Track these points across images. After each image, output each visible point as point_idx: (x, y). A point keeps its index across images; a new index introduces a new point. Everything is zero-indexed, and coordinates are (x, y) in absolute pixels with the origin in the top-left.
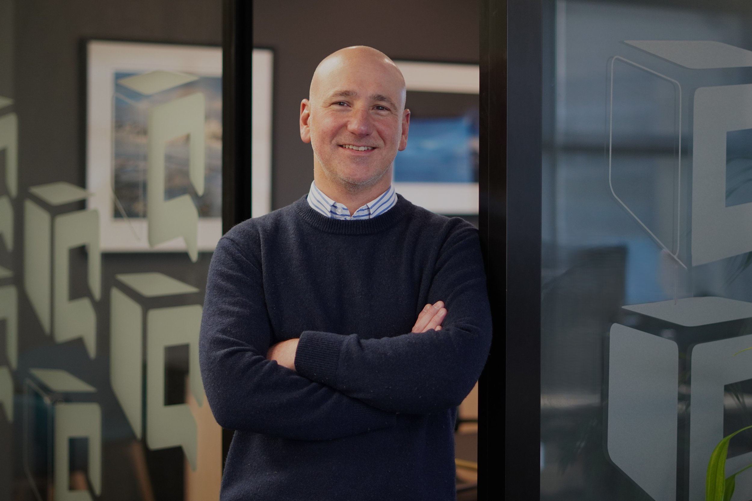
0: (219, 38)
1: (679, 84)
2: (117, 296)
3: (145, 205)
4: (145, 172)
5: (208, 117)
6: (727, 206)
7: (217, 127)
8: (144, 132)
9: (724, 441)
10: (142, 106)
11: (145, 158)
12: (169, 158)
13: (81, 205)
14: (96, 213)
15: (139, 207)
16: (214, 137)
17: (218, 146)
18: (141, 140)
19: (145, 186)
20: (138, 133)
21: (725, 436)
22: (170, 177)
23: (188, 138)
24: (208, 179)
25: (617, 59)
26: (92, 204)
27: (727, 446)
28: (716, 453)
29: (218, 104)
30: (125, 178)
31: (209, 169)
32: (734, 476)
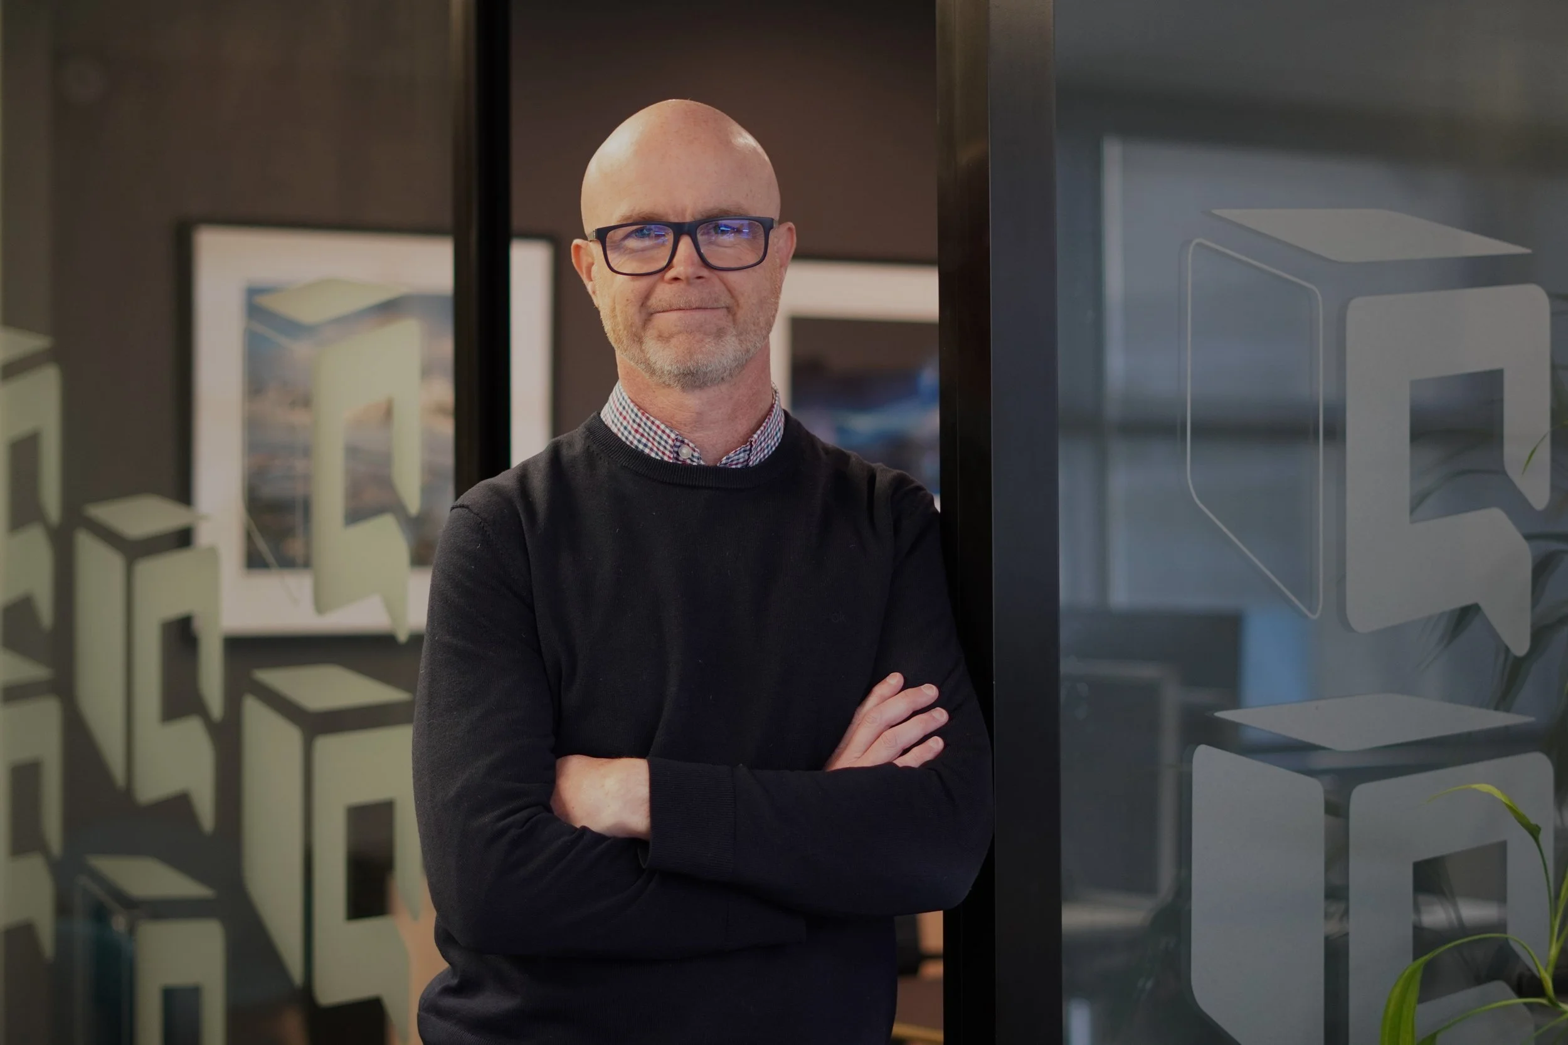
0: (447, 217)
1: (1318, 292)
2: (254, 711)
3: (308, 544)
4: (307, 478)
5: (427, 372)
6: (1413, 522)
7: (444, 391)
8: (305, 401)
9: (1412, 967)
10: (300, 350)
11: (307, 452)
12: (353, 452)
13: (183, 538)
14: (212, 553)
15: (295, 547)
16: (440, 410)
17: (446, 428)
18: (299, 417)
19: (306, 507)
20: (293, 404)
21: (1415, 958)
22: (354, 491)
23: (388, 413)
24: (428, 491)
25: (1198, 244)
26: (204, 536)
27: (1418, 976)
28: (1397, 990)
29: (446, 347)
30: (269, 491)
31: (430, 472)
32: (1433, 1037)
